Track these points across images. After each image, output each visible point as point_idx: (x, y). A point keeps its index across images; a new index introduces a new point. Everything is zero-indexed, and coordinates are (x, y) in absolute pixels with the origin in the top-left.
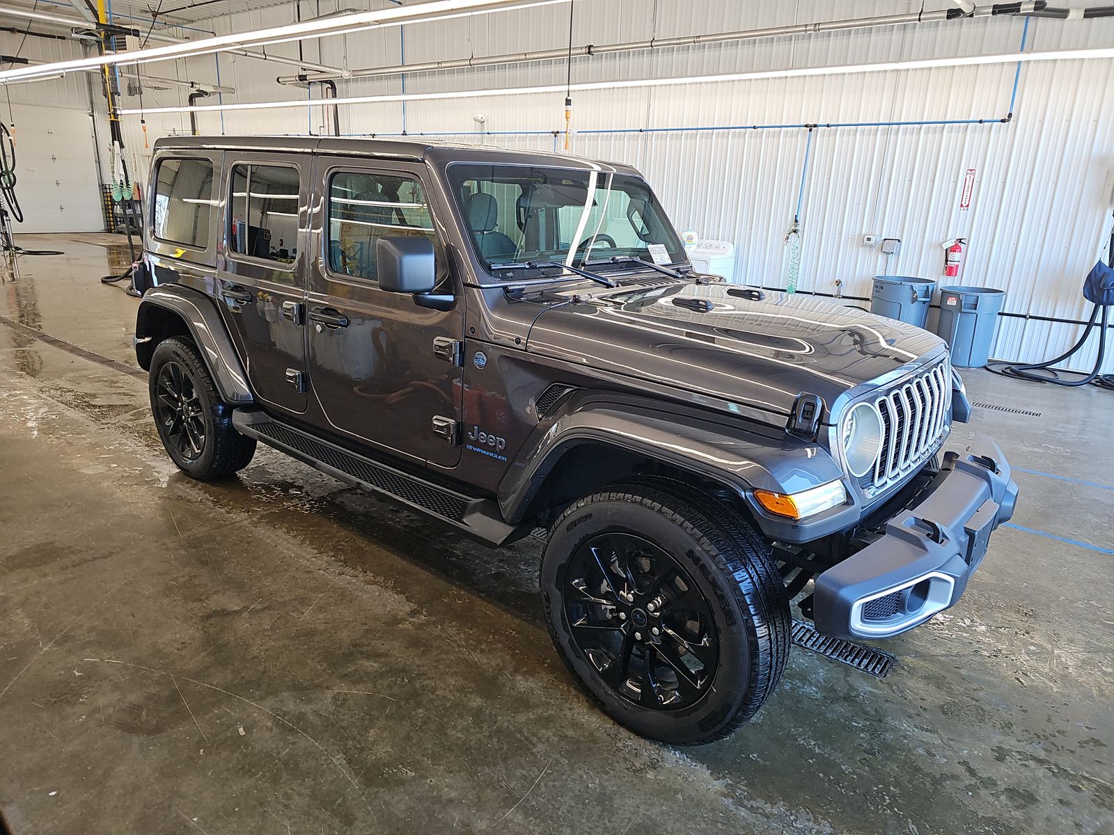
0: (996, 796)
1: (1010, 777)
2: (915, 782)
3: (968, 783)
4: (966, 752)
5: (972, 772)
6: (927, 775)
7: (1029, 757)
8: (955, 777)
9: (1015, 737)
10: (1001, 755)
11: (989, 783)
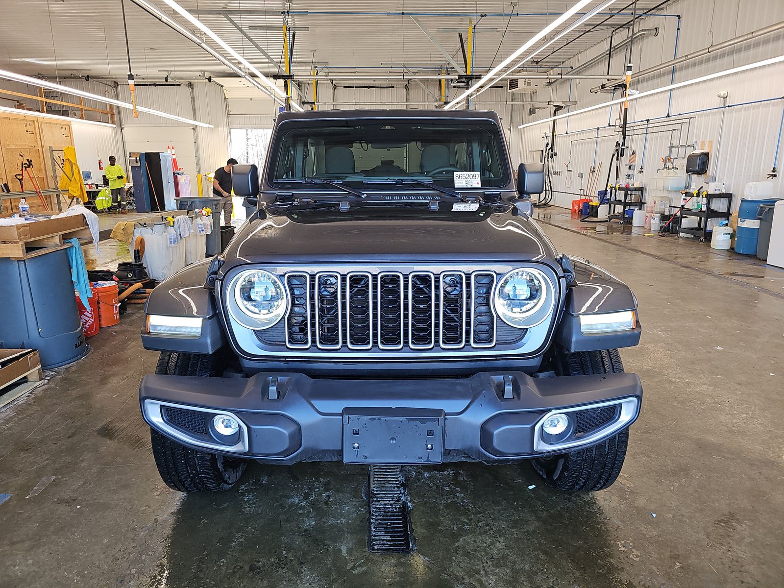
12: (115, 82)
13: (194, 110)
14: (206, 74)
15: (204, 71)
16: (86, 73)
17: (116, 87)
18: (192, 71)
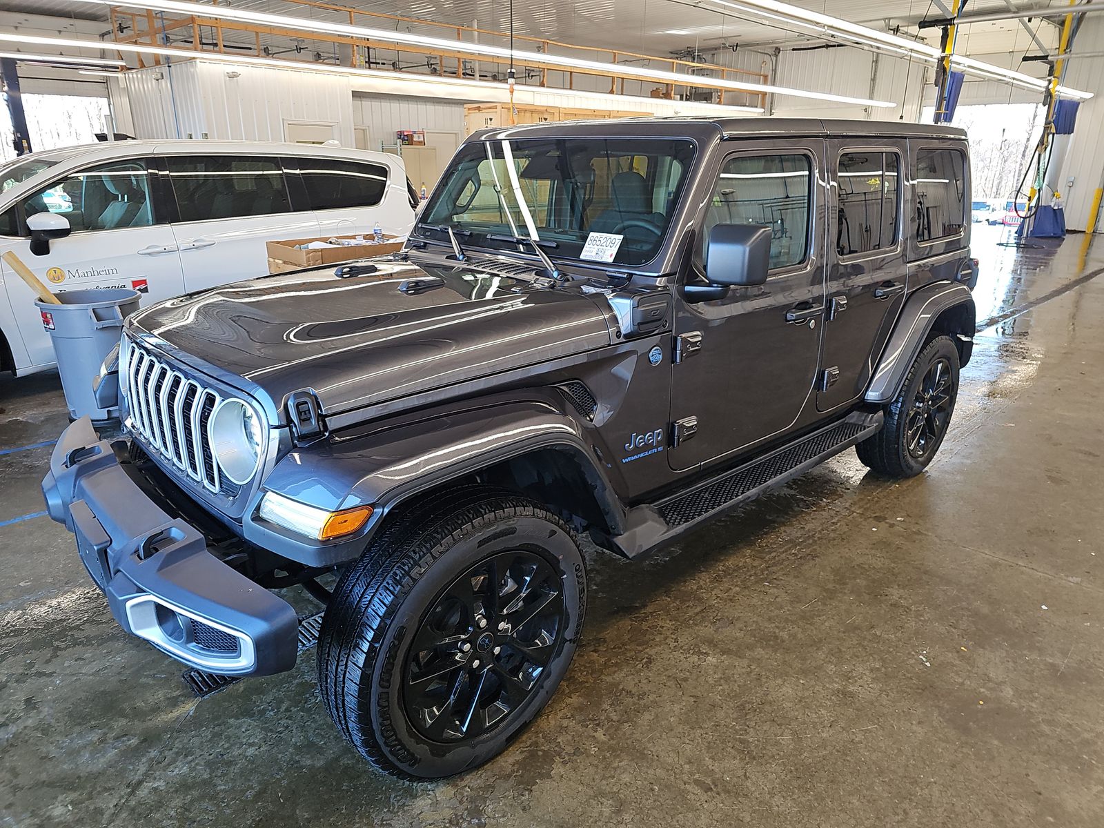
0: (10, 676)
1: (10, 695)
2: (69, 638)
3: (36, 666)
4: (58, 682)
5: (40, 674)
6: (67, 648)
7: (7, 722)
8: (48, 662)
9: (31, 727)
10: (30, 703)
11: (21, 679)
12: (777, 48)
13: (874, 80)
14: (892, 22)
15: (890, 19)
16: (734, 41)
17: (776, 56)
18: (871, 21)
